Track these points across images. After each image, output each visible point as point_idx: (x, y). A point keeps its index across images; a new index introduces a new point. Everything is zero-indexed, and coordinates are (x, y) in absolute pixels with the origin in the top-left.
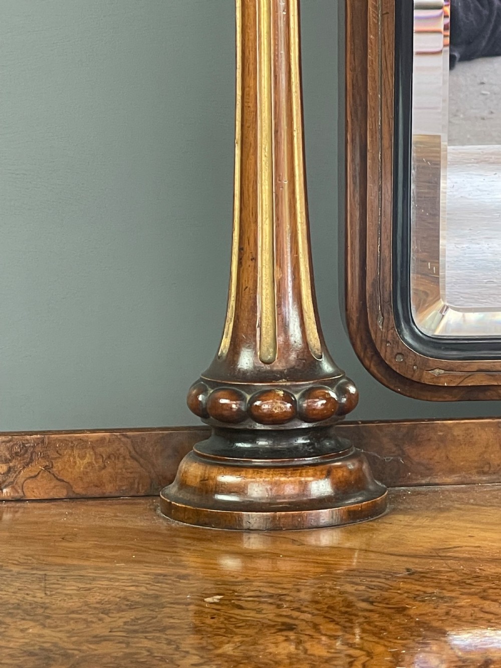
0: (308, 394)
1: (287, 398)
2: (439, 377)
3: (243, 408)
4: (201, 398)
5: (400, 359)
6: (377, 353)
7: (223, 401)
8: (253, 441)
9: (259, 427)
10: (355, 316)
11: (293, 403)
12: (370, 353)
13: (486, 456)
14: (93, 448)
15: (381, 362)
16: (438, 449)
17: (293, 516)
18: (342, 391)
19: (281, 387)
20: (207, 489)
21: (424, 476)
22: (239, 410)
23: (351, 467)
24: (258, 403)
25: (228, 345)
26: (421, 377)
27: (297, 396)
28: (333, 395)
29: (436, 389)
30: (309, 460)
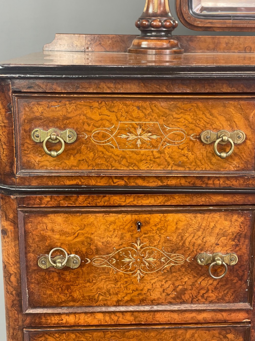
0: (165, 21)
1: (160, 21)
2: (198, 24)
3: (149, 24)
4: (138, 23)
5: (189, 18)
6: (183, 17)
7: (144, 22)
8: (151, 33)
9: (153, 29)
10: (178, 6)
11: (162, 23)
12: (181, 17)
13: (209, 46)
14: (111, 39)
15: (184, 19)
16: (197, 43)
17: (160, 51)
18: (174, 22)
19: (158, 19)
20: (139, 45)
21: (193, 50)
22: (148, 24)
23: (175, 42)
24: (152, 23)
25: (146, 9)
26: (194, 23)
27: (162, 21)
28: (172, 22)
29: (198, 27)
30: (165, 38)
